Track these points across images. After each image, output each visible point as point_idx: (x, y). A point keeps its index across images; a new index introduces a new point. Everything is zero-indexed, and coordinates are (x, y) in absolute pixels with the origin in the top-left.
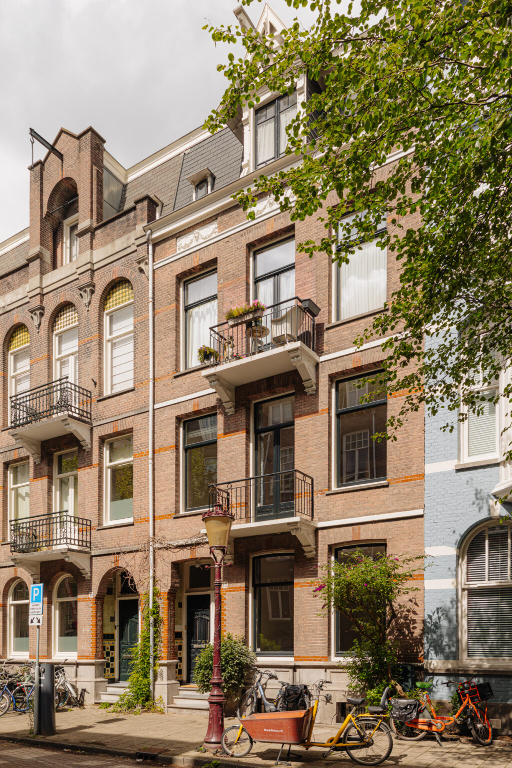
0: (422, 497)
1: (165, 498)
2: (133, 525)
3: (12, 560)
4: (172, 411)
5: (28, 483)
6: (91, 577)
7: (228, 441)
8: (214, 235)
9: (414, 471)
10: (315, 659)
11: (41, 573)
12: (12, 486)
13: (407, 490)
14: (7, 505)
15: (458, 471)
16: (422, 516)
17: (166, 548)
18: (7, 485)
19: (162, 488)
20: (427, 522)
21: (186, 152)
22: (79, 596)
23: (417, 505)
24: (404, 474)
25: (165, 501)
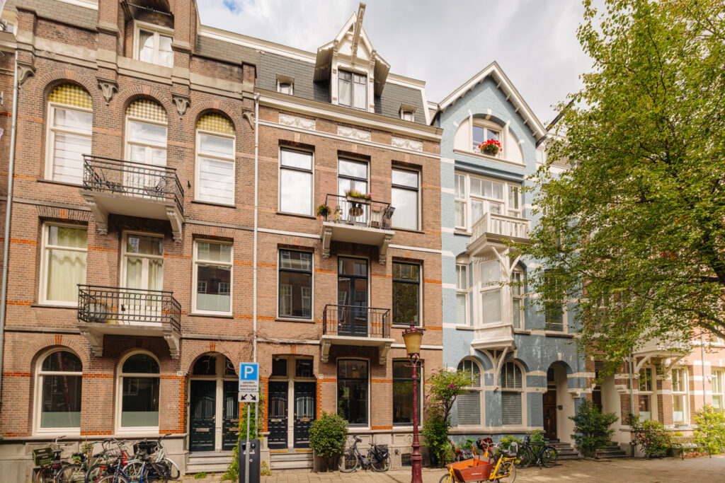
0: (441, 339)
1: (267, 303)
2: (232, 318)
3: (79, 327)
4: (275, 238)
5: (86, 250)
6: (180, 357)
7: (323, 275)
8: (311, 129)
9: (437, 325)
10: (385, 428)
11: (104, 346)
12: (47, 246)
13: (435, 334)
14: (39, 264)
15: (458, 329)
16: (441, 350)
17: (268, 343)
18: (40, 242)
19: (264, 295)
20: (444, 354)
21: (262, 52)
22: (162, 374)
23: (439, 343)
24: (433, 325)
25: (267, 305)
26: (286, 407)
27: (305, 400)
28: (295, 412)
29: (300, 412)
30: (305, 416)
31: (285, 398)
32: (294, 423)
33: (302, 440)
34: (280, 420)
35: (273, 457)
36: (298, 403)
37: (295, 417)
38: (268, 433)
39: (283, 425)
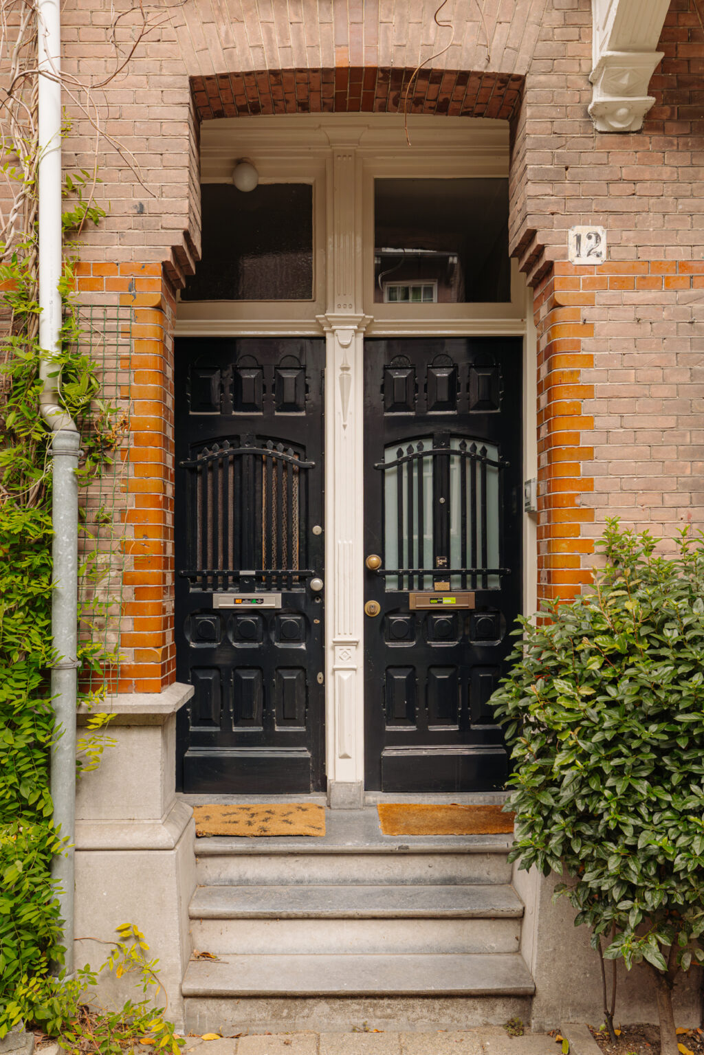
26: (314, 508)
27: (442, 464)
28: (373, 541)
29: (406, 548)
30: (441, 574)
31: (300, 448)
32: (368, 620)
33: (422, 738)
34: (272, 600)
35: (215, 870)
36: (391, 483)
37: (373, 579)
38: (175, 696)
39: (288, 634)
